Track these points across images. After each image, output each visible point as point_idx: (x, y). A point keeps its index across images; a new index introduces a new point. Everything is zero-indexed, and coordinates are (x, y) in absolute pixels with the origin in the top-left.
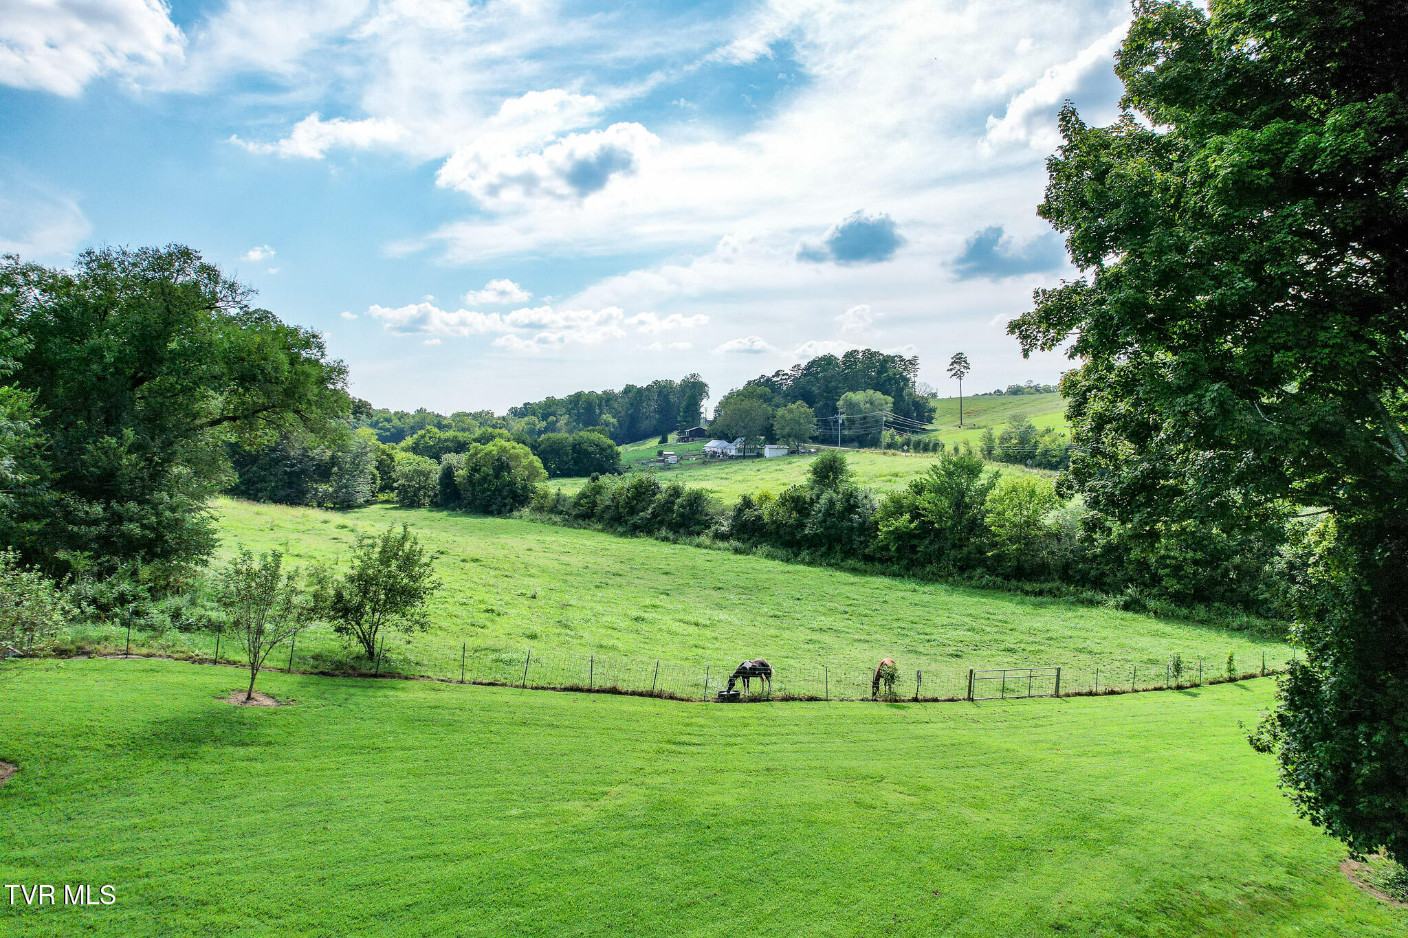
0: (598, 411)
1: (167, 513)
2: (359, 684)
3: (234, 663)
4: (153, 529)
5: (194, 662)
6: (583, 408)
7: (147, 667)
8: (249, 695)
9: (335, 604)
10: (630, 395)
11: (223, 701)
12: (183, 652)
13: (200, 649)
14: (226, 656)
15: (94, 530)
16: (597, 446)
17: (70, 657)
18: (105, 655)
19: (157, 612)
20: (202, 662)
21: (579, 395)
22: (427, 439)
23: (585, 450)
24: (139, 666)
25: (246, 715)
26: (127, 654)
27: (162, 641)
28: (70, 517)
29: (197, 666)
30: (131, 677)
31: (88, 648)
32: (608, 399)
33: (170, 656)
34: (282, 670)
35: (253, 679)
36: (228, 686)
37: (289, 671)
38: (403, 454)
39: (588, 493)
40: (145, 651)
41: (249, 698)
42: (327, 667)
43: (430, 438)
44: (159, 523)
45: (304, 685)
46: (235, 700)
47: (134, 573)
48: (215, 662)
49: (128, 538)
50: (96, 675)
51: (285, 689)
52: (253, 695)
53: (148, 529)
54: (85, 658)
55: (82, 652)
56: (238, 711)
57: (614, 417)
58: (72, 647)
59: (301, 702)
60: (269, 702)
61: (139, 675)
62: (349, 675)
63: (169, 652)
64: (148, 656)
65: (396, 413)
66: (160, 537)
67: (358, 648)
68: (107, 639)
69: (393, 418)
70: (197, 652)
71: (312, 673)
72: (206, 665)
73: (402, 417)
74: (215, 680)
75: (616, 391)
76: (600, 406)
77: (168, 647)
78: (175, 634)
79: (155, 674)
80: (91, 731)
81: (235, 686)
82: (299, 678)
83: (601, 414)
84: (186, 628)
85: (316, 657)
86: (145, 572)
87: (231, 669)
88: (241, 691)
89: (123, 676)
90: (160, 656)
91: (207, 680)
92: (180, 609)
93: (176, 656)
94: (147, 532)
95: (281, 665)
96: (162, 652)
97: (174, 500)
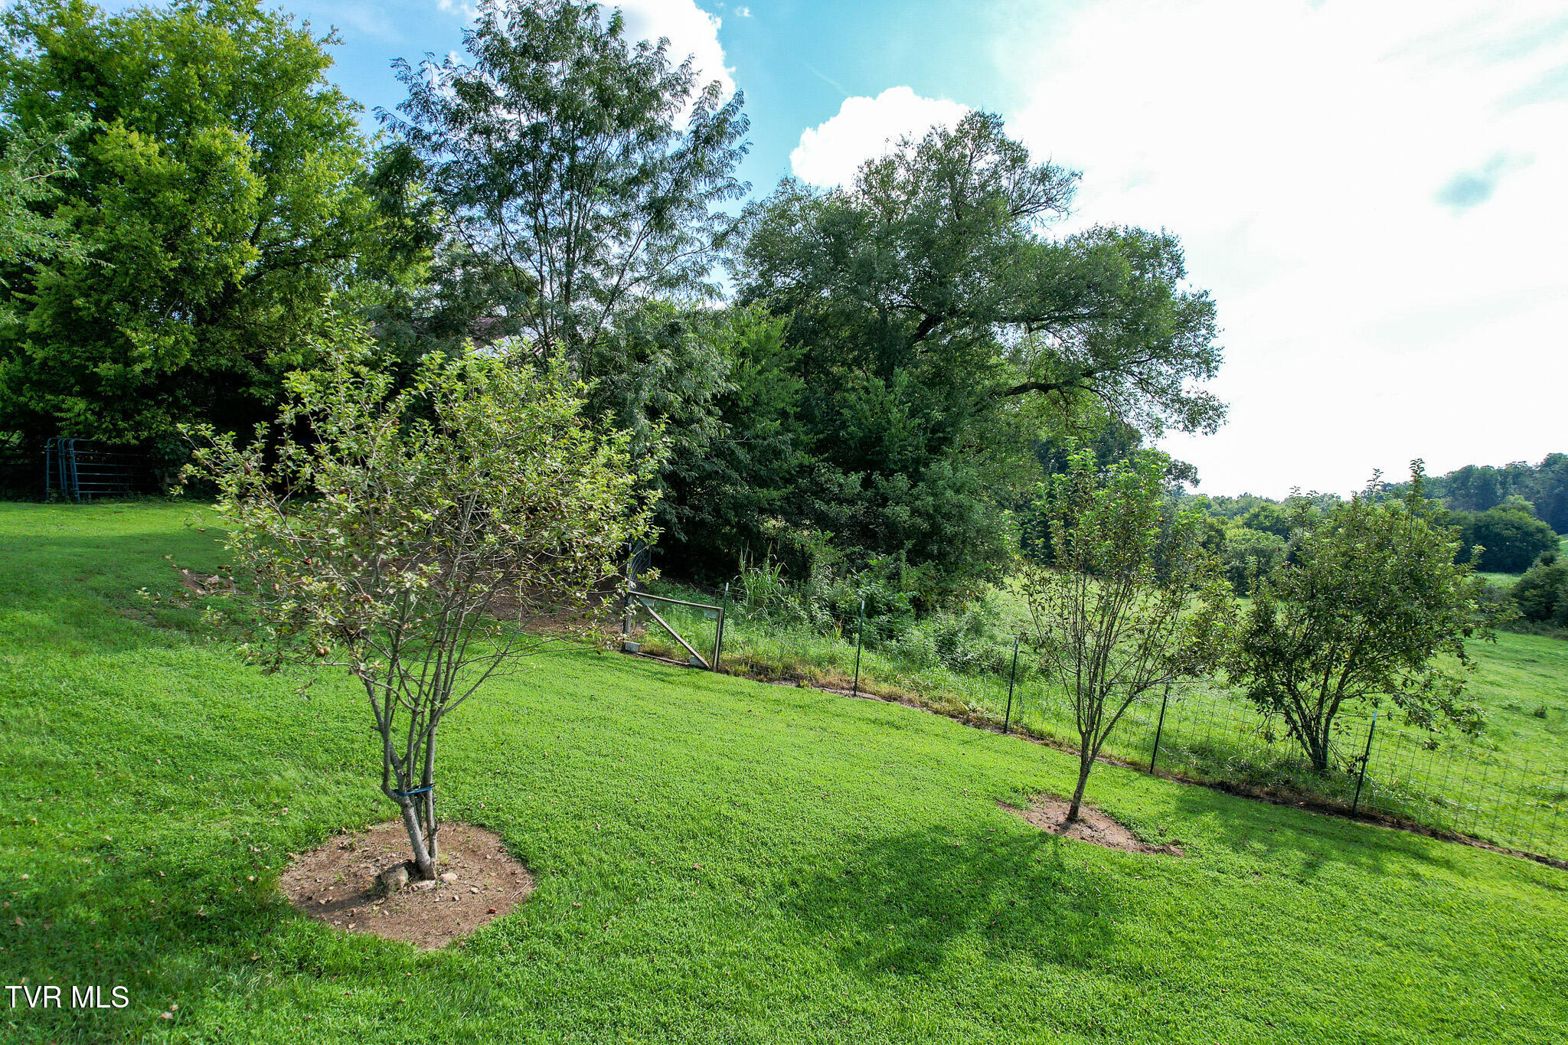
0: (1500, 492)
1: (949, 493)
2: (1319, 828)
3: (1040, 737)
4: (929, 517)
5: (966, 722)
6: (1476, 488)
7: (882, 716)
8: (1074, 811)
9: (1254, 634)
10: (1556, 467)
11: (1015, 814)
12: (948, 701)
13: (978, 700)
14: (1025, 720)
15: (847, 510)
16: (1518, 529)
17: (771, 680)
18: (823, 686)
19: (919, 635)
20: (981, 724)
21: (1468, 472)
22: (1261, 518)
23: (1498, 535)
24: (869, 713)
25: (1069, 863)
26: (855, 689)
27: (916, 677)
28: (820, 491)
29: (971, 729)
30: (851, 729)
31: (800, 670)
32: (1516, 475)
33: (926, 705)
34: (1135, 766)
35: (1085, 772)
36: (1030, 781)
37: (1150, 771)
38: (1235, 531)
39: (1538, 581)
40: (885, 688)
41: (1073, 817)
42: (1228, 773)
43: (1266, 517)
44: (937, 508)
45: (1190, 809)
46: (1044, 817)
47: (894, 577)
48: (1004, 729)
49: (891, 526)
50: (795, 716)
51: (1152, 810)
52: (1083, 812)
53: (920, 515)
54: (792, 686)
55: (790, 676)
56: (1049, 847)
57: (1527, 499)
58: (776, 664)
59: (1196, 852)
60: (1120, 837)
61: (864, 727)
62: (1286, 803)
63: (925, 698)
64: (890, 698)
65: (1216, 499)
66: (936, 529)
67: (1287, 746)
68: (832, 660)
69: (1213, 503)
70: (973, 704)
71: (1201, 784)
72: (987, 732)
73: (1223, 502)
74: (1003, 762)
75: (1531, 463)
76: (1503, 484)
77: (926, 688)
78: (941, 673)
79: (893, 731)
80: (717, 833)
81: (1046, 783)
82: (1174, 789)
83: (1504, 495)
84: (962, 667)
85: (1202, 751)
86: (911, 576)
87: (1034, 747)
88: (1055, 797)
89: (837, 724)
90: (910, 701)
91: (987, 759)
92: (955, 634)
93: (936, 706)
94: (919, 520)
95: (1134, 756)
96: (913, 695)
97: (959, 474)
